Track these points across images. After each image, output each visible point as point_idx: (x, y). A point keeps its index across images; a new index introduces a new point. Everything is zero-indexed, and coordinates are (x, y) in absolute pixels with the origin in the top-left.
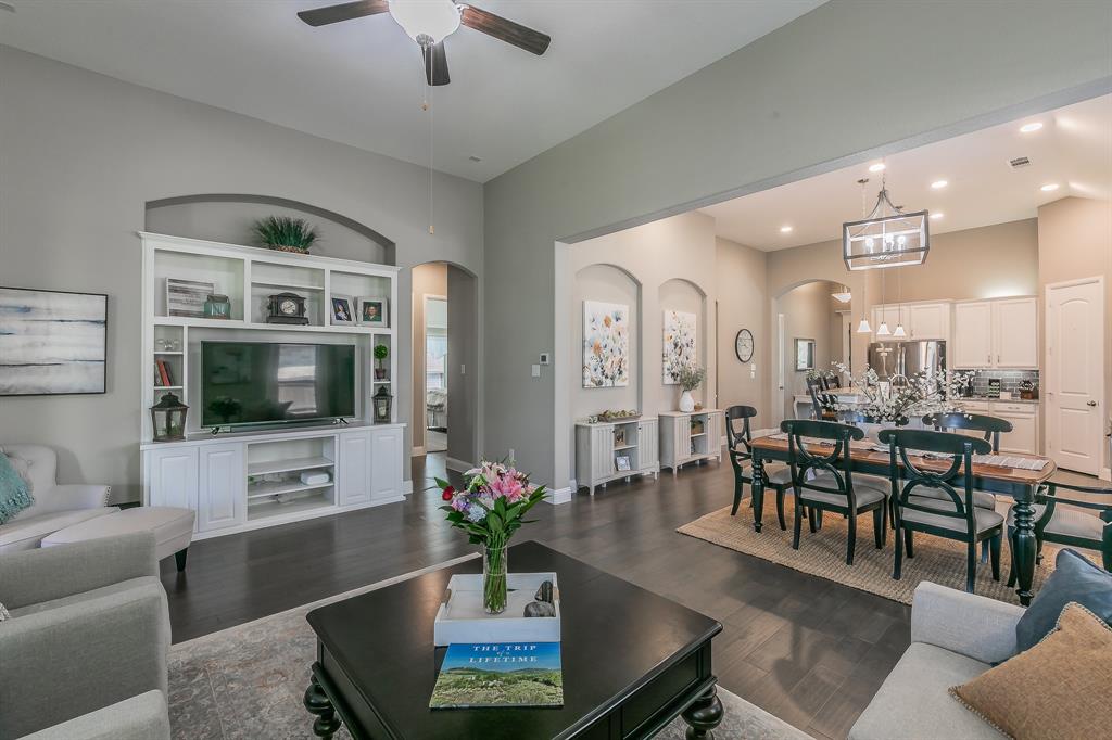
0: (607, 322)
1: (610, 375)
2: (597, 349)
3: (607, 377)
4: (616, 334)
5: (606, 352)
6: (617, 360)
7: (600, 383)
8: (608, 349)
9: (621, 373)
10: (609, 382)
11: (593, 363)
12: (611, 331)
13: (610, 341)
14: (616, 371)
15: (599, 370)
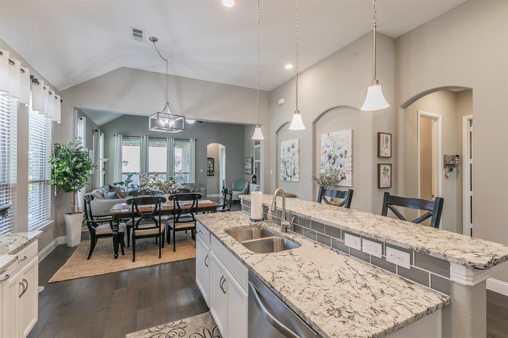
0: (289, 150)
1: (290, 176)
2: (285, 163)
3: (288, 176)
4: (292, 155)
5: (288, 164)
6: (293, 168)
7: (286, 179)
8: (289, 163)
9: (294, 175)
10: (289, 179)
11: (283, 169)
12: (290, 154)
13: (290, 159)
14: (292, 174)
15: (285, 173)
